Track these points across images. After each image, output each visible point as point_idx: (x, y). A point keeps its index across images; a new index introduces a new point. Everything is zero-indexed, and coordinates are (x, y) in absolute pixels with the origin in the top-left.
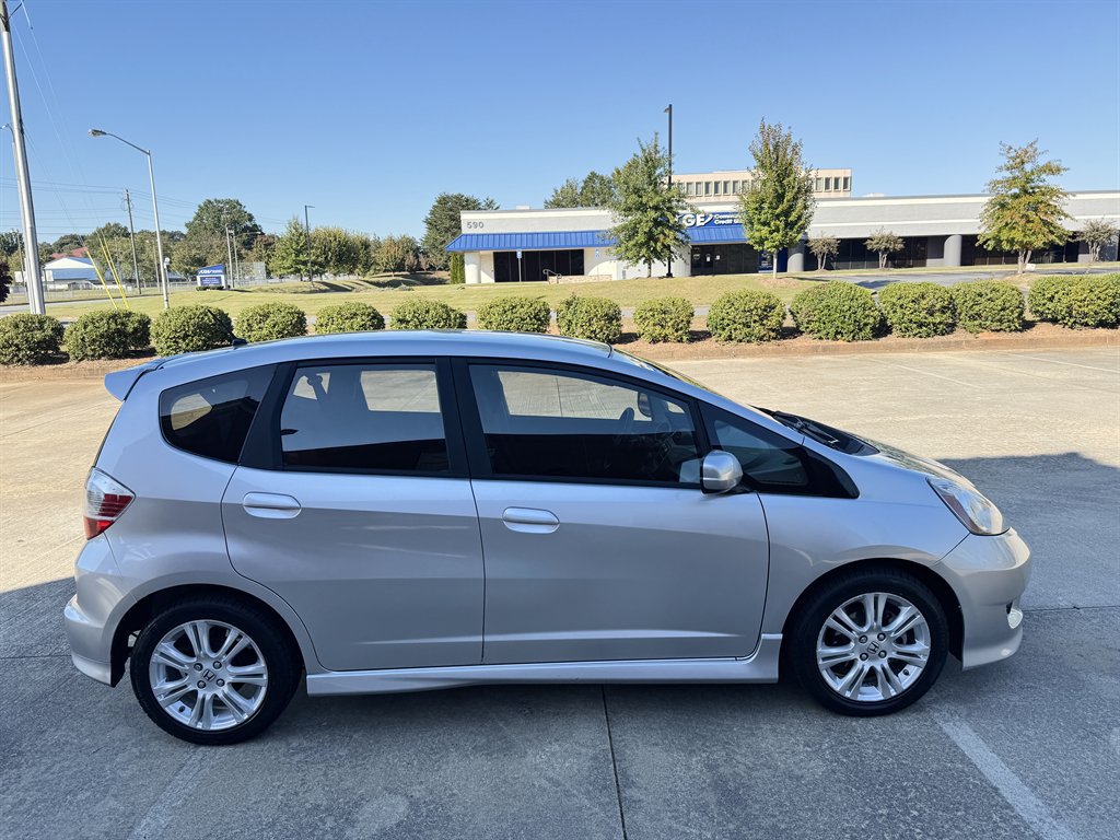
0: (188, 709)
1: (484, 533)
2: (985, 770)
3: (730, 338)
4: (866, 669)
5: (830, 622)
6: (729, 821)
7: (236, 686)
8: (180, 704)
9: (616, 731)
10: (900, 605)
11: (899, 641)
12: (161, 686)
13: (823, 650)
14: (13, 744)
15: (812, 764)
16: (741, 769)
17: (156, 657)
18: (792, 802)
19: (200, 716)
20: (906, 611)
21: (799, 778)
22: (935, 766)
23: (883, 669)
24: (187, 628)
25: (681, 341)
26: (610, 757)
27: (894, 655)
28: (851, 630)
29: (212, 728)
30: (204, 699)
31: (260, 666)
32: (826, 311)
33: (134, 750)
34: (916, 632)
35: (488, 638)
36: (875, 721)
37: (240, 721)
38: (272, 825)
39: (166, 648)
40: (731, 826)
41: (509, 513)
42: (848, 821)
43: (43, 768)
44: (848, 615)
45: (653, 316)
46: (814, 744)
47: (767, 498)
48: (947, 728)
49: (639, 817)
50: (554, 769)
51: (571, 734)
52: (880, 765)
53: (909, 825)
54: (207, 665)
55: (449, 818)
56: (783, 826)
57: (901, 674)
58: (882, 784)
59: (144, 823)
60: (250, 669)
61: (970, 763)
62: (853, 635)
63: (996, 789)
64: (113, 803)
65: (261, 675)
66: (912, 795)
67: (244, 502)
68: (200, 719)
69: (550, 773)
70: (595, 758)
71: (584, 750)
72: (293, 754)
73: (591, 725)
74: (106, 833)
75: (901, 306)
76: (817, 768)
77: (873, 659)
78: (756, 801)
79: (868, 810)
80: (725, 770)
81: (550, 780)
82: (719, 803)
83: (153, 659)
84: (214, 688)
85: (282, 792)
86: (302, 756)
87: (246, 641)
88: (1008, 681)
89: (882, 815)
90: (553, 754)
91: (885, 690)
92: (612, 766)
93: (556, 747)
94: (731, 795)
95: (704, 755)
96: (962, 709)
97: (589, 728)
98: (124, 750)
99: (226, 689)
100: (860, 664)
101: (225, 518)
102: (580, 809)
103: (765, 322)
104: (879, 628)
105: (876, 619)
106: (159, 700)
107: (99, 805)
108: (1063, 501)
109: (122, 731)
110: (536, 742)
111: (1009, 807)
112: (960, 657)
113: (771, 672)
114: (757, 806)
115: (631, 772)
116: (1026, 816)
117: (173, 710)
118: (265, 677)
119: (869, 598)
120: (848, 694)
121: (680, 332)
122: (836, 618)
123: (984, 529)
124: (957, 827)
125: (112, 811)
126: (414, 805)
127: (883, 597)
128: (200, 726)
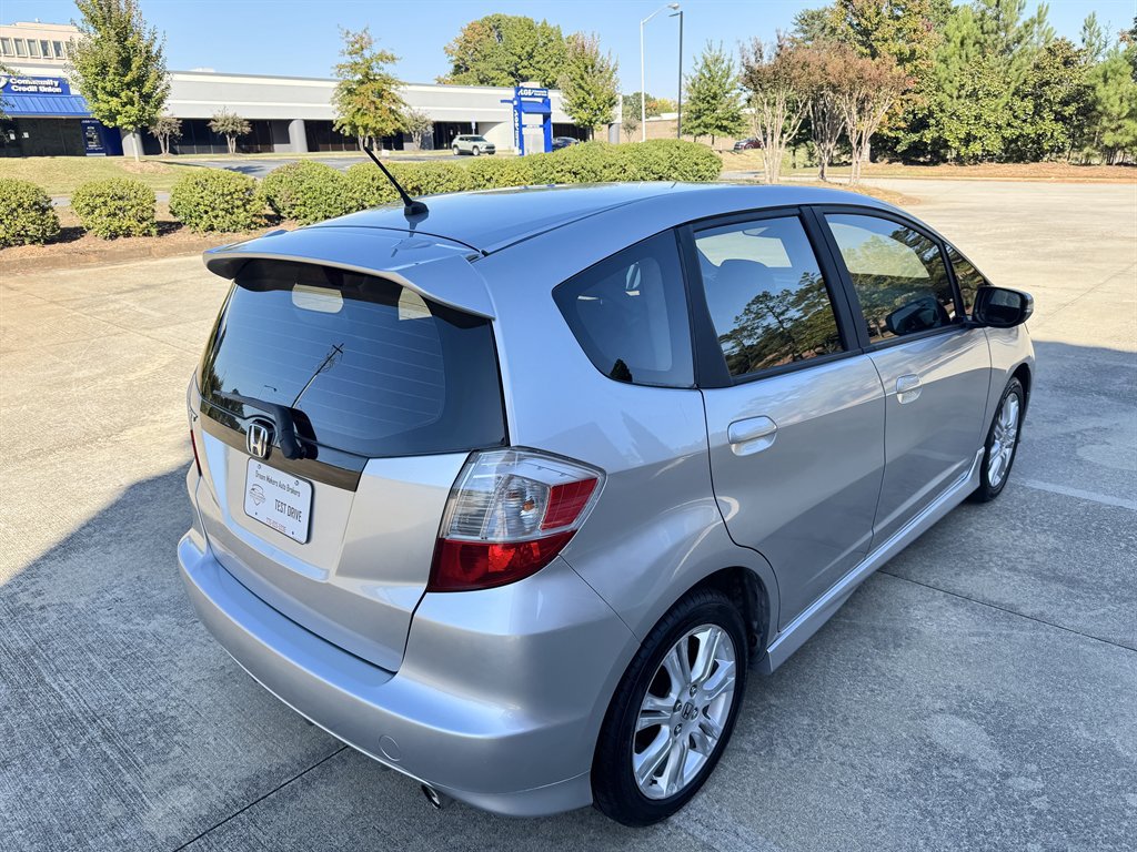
3: (212, 228)
32: (310, 194)
45: (105, 203)
75: (378, 189)
103: (248, 207)
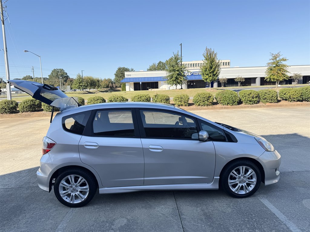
0: (68, 198)
1: (144, 152)
2: (271, 210)
3: (199, 105)
4: (241, 186)
5: (231, 174)
6: (208, 222)
7: (81, 192)
8: (66, 197)
9: (178, 203)
10: (249, 169)
11: (249, 178)
12: (62, 192)
13: (230, 181)
14: (22, 208)
15: (228, 209)
16: (210, 211)
17: (61, 185)
18: (223, 218)
19: (72, 200)
20: (250, 171)
21: (225, 213)
22: (259, 209)
23: (245, 186)
24: (69, 177)
25: (186, 106)
26: (177, 208)
27: (247, 182)
28: (237, 176)
29: (74, 203)
30: (73, 195)
31: (87, 186)
32: (225, 98)
33: (54, 209)
34: (253, 176)
35: (145, 179)
36: (244, 199)
37: (82, 201)
38: (93, 225)
39: (63, 182)
40: (209, 224)
41: (150, 146)
42: (238, 222)
43: (31, 214)
44: (236, 172)
45: (178, 99)
46: (228, 205)
47: (215, 143)
48: (262, 200)
49: (185, 222)
50: (163, 211)
51: (166, 203)
52: (245, 209)
53: (253, 222)
54: (74, 187)
55: (138, 223)
56: (222, 223)
57: (249, 187)
58: (246, 214)
59: (60, 225)
60: (85, 187)
61: (268, 208)
62: (237, 177)
63: (274, 214)
64: (51, 221)
65: (87, 189)
66: (253, 216)
67: (84, 144)
68: (71, 201)
69: (162, 212)
70: (173, 209)
71: (170, 207)
72: (96, 209)
73: (171, 201)
74: (51, 228)
75: (245, 96)
76: (229, 210)
77: (242, 183)
78: (215, 218)
79: (243, 219)
80: (206, 211)
81: (162, 214)
82: (205, 218)
83: (60, 185)
84: (75, 192)
85: (94, 218)
86: (98, 210)
87: (84, 180)
88: (277, 189)
89: (246, 220)
90: (162, 208)
91: (246, 191)
92: (177, 210)
93: (163, 206)
94: (208, 217)
95: (201, 208)
96: (265, 196)
97: (171, 202)
98: (52, 209)
99: (78, 192)
100: (239, 184)
101: (79, 149)
102: (170, 220)
103: (208, 101)
104: (243, 175)
105: (243, 173)
106: (61, 196)
107: (47, 222)
108: (289, 146)
109: (50, 205)
110: (157, 205)
111: (278, 218)
112: (264, 183)
113: (217, 187)
114: (215, 219)
115: (183, 212)
116: (282, 220)
117: (64, 198)
118: (88, 189)
119: (241, 167)
120: (236, 192)
121: (186, 103)
122: (233, 173)
123: (269, 150)
124: (265, 223)
125: (51, 223)
126: (128, 220)
127: (244, 167)
128: (71, 202)
